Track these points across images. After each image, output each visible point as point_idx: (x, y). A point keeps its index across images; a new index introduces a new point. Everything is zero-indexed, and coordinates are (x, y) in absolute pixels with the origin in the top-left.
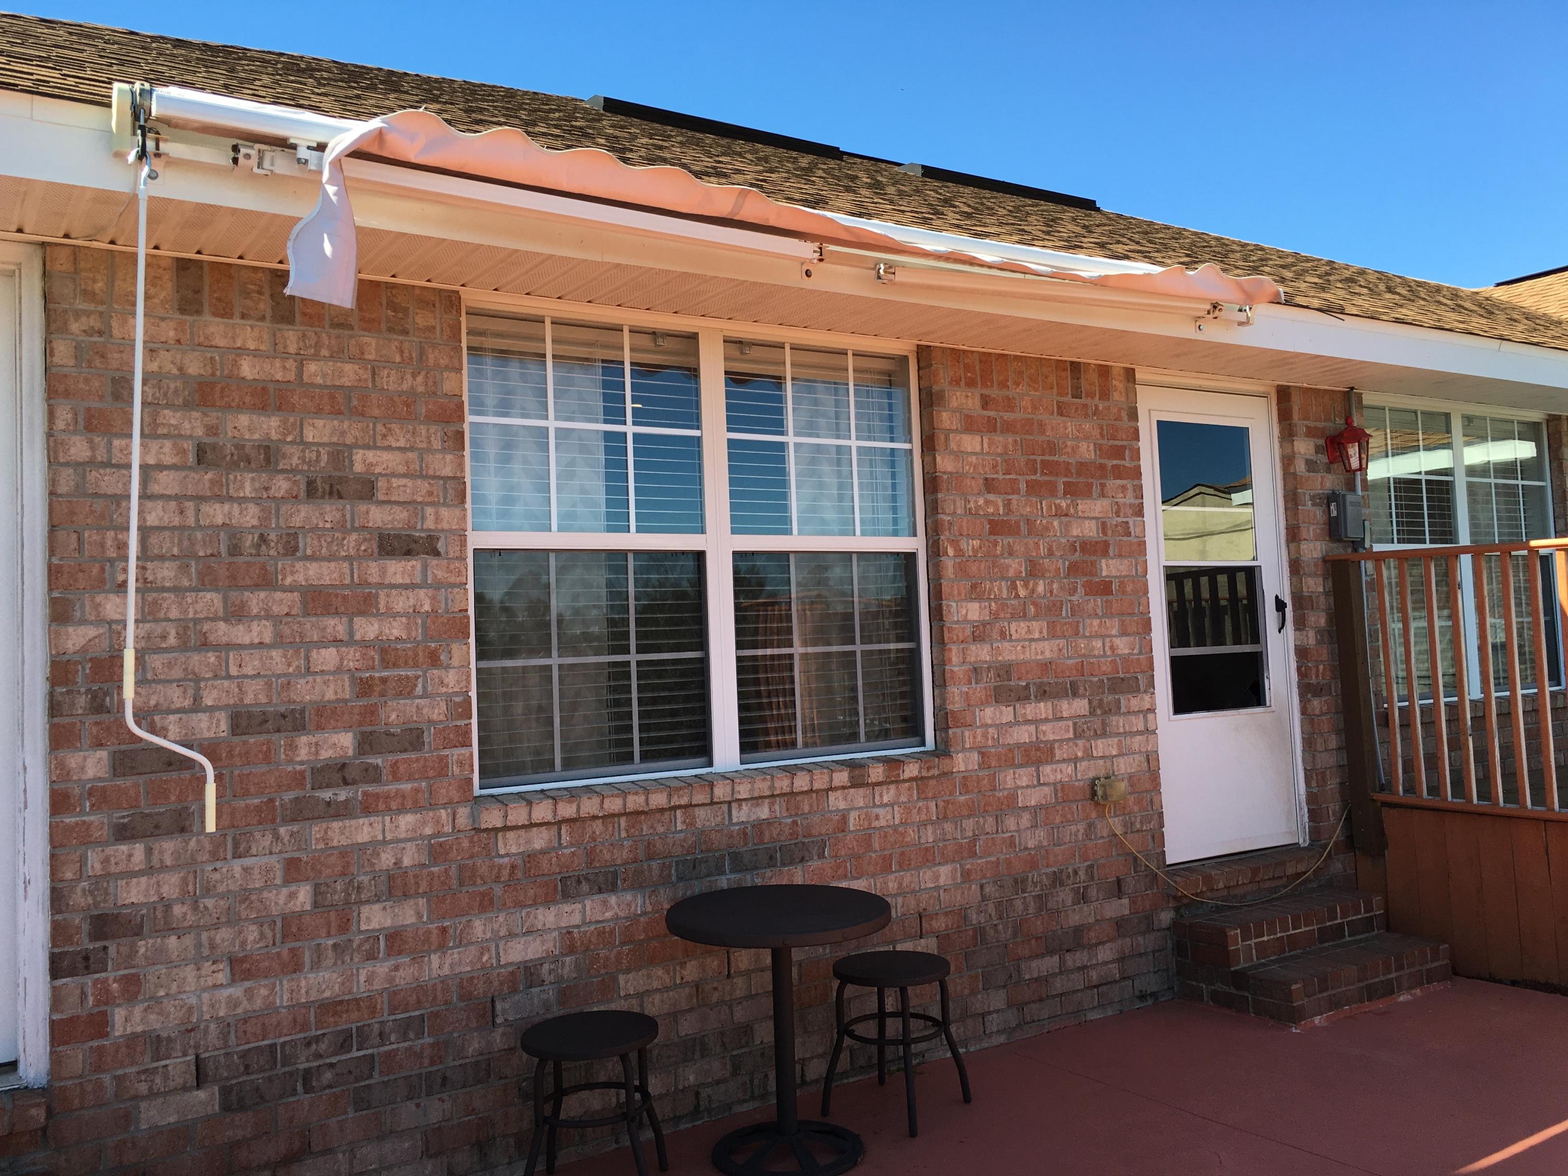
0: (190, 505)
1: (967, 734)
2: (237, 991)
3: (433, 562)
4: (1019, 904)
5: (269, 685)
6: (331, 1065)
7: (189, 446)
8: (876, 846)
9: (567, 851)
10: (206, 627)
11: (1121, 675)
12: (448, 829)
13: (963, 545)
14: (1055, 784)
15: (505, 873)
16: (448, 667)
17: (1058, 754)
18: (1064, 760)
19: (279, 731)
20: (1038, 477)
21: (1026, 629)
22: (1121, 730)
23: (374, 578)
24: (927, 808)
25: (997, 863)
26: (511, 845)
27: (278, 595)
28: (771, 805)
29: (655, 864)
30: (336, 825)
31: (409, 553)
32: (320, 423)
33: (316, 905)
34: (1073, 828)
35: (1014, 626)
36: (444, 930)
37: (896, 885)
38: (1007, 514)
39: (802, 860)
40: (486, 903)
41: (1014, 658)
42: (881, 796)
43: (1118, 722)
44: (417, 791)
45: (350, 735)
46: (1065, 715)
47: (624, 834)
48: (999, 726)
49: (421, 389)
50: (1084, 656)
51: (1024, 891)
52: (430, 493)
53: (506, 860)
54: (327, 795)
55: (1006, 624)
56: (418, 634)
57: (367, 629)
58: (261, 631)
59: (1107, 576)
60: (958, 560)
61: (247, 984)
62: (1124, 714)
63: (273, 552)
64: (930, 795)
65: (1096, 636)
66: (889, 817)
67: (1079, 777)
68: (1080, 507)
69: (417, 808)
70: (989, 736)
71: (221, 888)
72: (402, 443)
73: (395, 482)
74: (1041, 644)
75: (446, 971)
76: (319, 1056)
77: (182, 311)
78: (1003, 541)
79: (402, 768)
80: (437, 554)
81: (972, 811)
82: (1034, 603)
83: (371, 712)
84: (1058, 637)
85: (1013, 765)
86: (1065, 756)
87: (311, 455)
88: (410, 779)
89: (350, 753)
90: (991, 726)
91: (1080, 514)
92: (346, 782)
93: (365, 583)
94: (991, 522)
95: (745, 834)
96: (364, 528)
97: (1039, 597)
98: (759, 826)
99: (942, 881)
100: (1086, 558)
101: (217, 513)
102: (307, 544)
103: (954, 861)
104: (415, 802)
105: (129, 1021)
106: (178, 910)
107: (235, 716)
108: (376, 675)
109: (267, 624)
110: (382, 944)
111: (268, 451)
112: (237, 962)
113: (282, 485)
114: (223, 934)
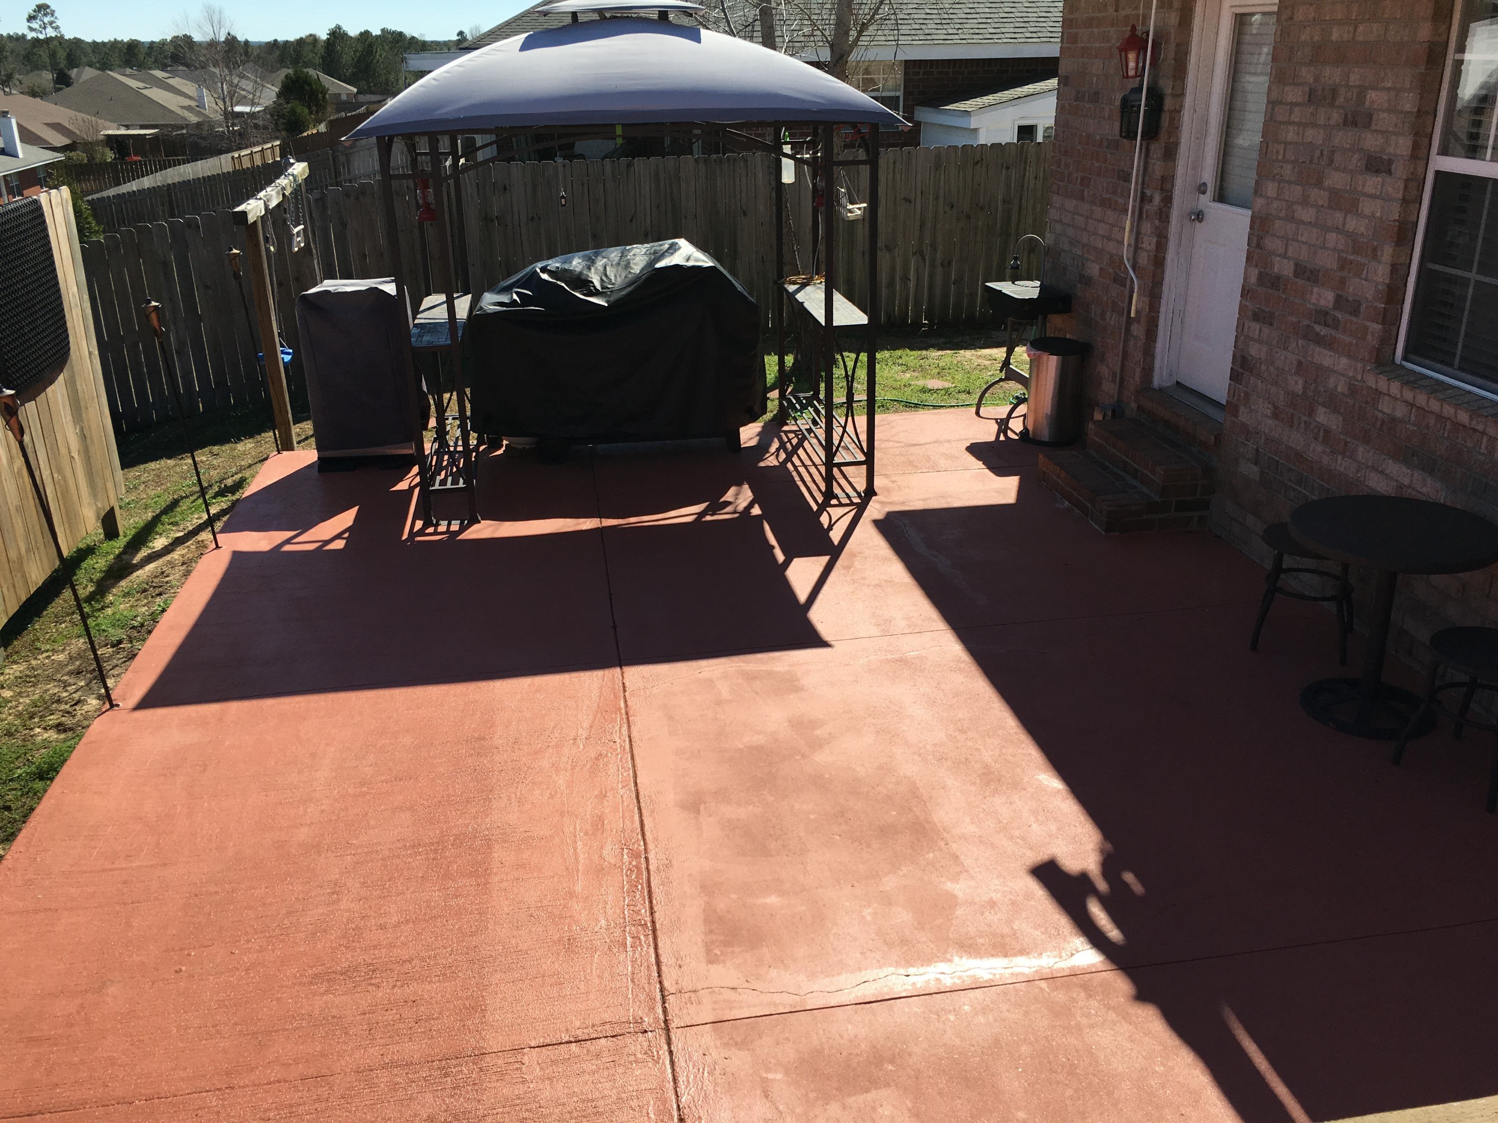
0: (1301, 129)
2: (1272, 423)
3: (1389, 179)
5: (1309, 250)
6: (1294, 489)
7: (1307, 89)
9: (1412, 428)
10: (1295, 207)
15: (1379, 423)
16: (1380, 262)
19: (1308, 280)
23: (1360, 188)
26: (1385, 406)
27: (1322, 192)
29: (1460, 470)
30: (1318, 349)
31: (1378, 171)
32: (1356, 70)
33: (1304, 393)
36: (1346, 443)
40: (1366, 439)
44: (1351, 344)
45: (1333, 294)
49: (1406, 39)
52: (1396, 125)
53: (1380, 415)
54: (1318, 328)
56: (1371, 233)
57: (1352, 224)
58: (1306, 214)
61: (1277, 422)
63: (1323, 163)
69: (1349, 355)
71: (1276, 364)
72: (1390, 85)
73: (1382, 115)
75: (1342, 469)
79: (1348, 325)
80: (1389, 172)
83: (1343, 282)
87: (1349, 95)
88: (1350, 335)
89: (1331, 306)
92: (1326, 324)
93: (1355, 191)
96: (1362, 149)
101: (1311, 135)
102: (1338, 157)
104: (1349, 351)
105: (1244, 415)
106: (1263, 367)
107: (1296, 265)
108: (1349, 257)
109: (1315, 210)
110: (1322, 434)
111: (1334, 92)
112: (1276, 407)
113: (1336, 116)
114: (1274, 390)
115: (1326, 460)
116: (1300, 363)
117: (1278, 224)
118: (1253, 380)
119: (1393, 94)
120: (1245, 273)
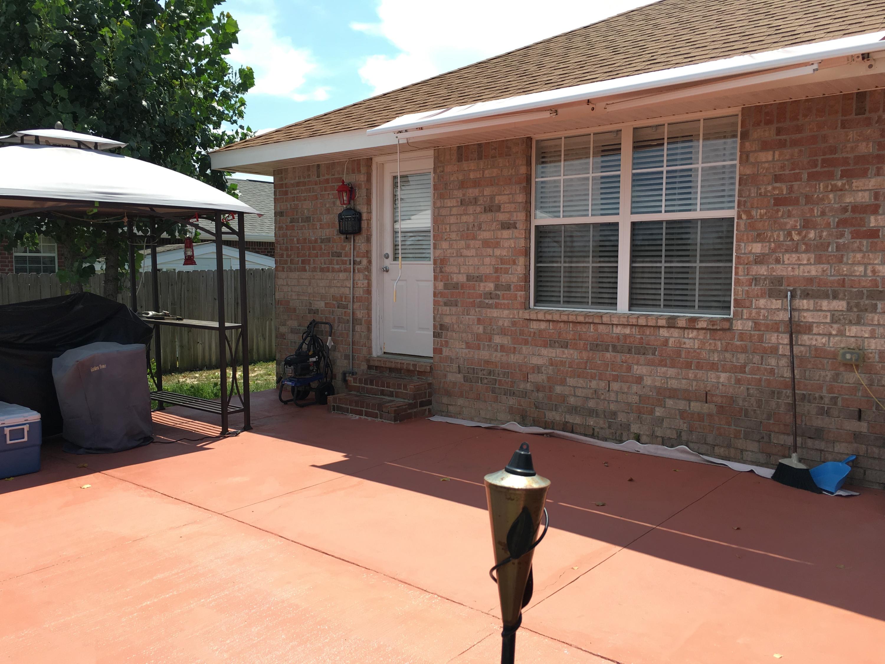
0: (459, 217)
1: (745, 311)
2: (467, 351)
3: (515, 231)
4: (773, 404)
5: (474, 267)
6: (487, 378)
7: (459, 200)
8: (683, 356)
9: (551, 332)
10: (462, 251)
11: (880, 289)
12: (517, 317)
13: (754, 213)
14: (810, 346)
15: (532, 334)
16: (518, 265)
17: (815, 330)
18: (819, 334)
19: (476, 281)
20: (818, 169)
21: (796, 258)
22: (876, 323)
23: (499, 237)
24: (715, 344)
25: (760, 380)
26: (534, 326)
27: (477, 242)
28: (631, 329)
29: (582, 342)
30: (489, 310)
31: (508, 228)
32: (487, 189)
33: (484, 332)
34: (823, 373)
35: (787, 256)
36: (515, 348)
37: (693, 376)
38: (789, 193)
39: (644, 354)
40: (526, 343)
41: (785, 274)
42: (688, 334)
43: (873, 317)
44: (509, 303)
45: (493, 284)
46: (824, 308)
47: (571, 329)
48: (769, 310)
49: (514, 173)
50: (846, 275)
51: (778, 398)
52: (515, 208)
53: (532, 330)
54: (487, 301)
55: (781, 255)
56: (510, 254)
57: (498, 252)
58: (472, 252)
59: (875, 226)
60: (749, 221)
61: (469, 350)
62: (880, 313)
63: (476, 229)
64: (718, 338)
65: (859, 263)
66: (692, 344)
67: (831, 345)
68: (854, 184)
69: (508, 309)
70: (762, 314)
71: (464, 323)
72: (508, 193)
73: (506, 205)
74: (808, 267)
75: (515, 361)
76: (484, 375)
77: (458, 162)
78: (782, 209)
79: (505, 296)
80: (516, 228)
81: (744, 350)
82: (804, 244)
83: (498, 278)
84: (823, 263)
85: (777, 331)
86: (821, 332)
87: (485, 199)
88: (507, 300)
89: (493, 290)
90: (764, 309)
91: (854, 188)
92: (491, 298)
93: (497, 238)
94: (775, 199)
95: (619, 339)
96: (498, 220)
97: (810, 239)
98: (625, 336)
99: (722, 380)
100: (857, 215)
101: (464, 218)
102: (484, 226)
103: (730, 372)
104: (508, 307)
105: (446, 352)
106: (455, 326)
107: (467, 276)
108: (499, 266)
109: (474, 250)
110: (499, 348)
111: (476, 199)
112: (467, 343)
113: (478, 209)
114: (464, 335)
115: (504, 359)
116: (479, 320)
117: (452, 260)
118: (449, 334)
119: (511, 196)
120: (435, 285)
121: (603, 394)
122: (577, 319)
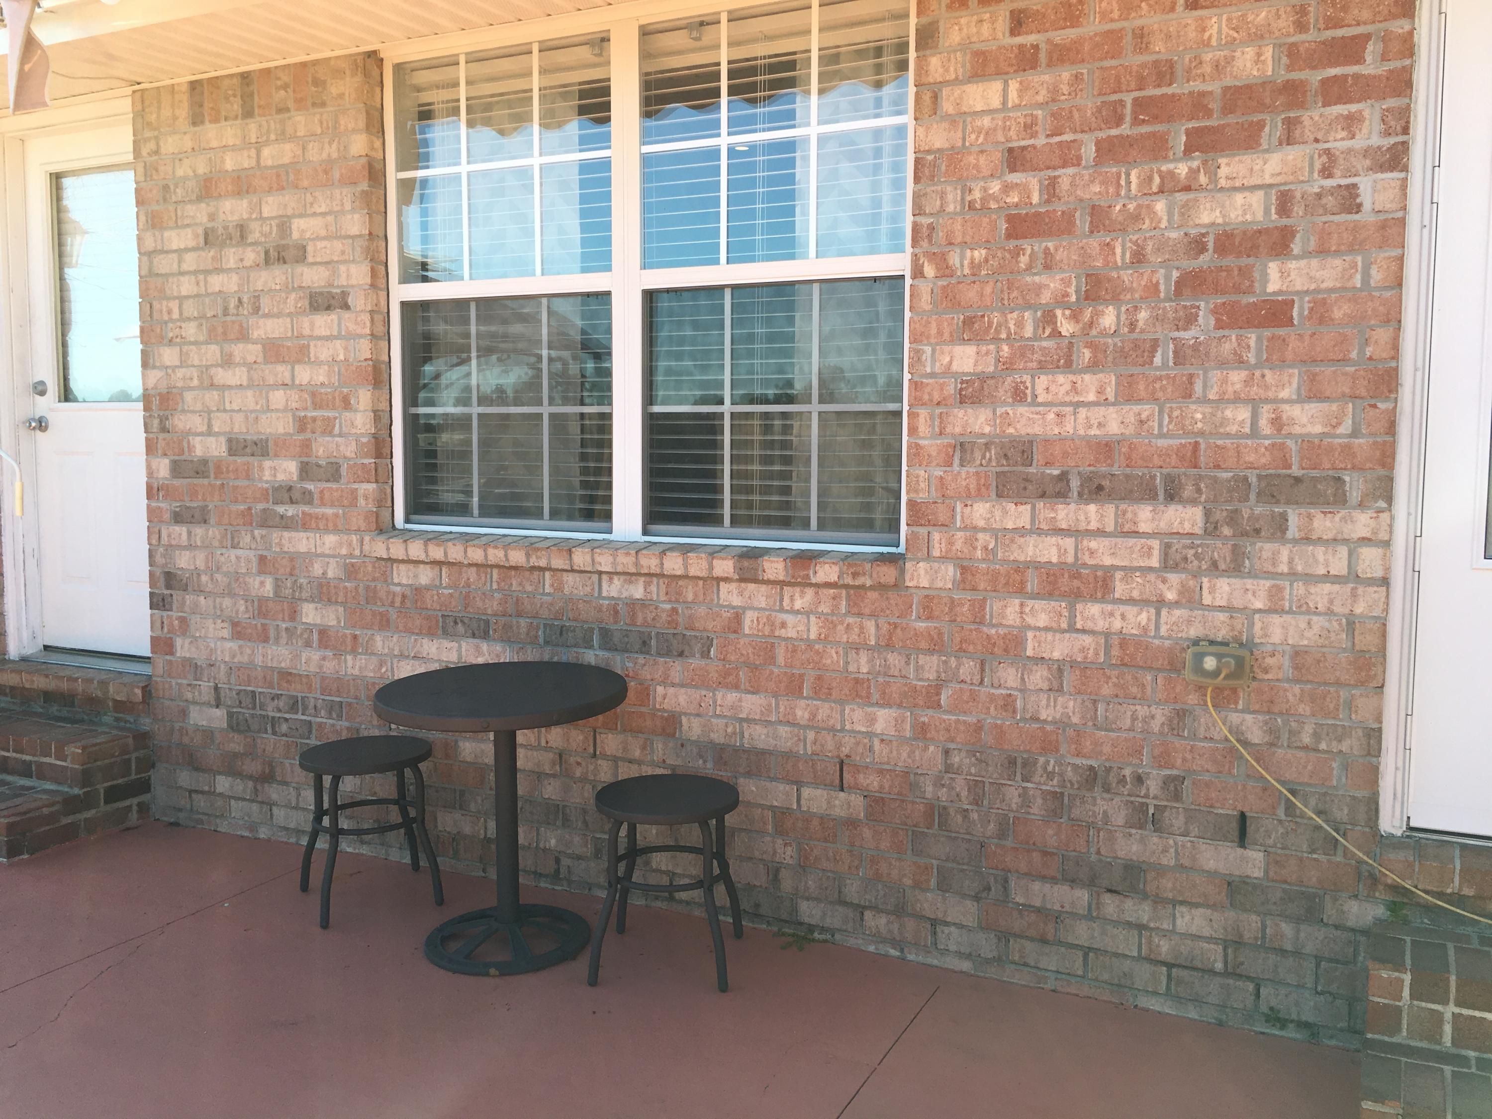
0: (201, 277)
1: (936, 536)
2: (233, 645)
3: (346, 315)
4: (1013, 795)
5: (247, 418)
6: (286, 720)
7: (200, 231)
8: (781, 660)
9: (446, 592)
10: (213, 371)
11: (1295, 471)
12: (357, 552)
13: (954, 259)
14: (1107, 635)
15: (398, 600)
16: (356, 411)
17: (1120, 589)
18: (1131, 601)
19: (253, 455)
20: (1125, 129)
21: (1068, 387)
22: (1284, 568)
23: (306, 332)
24: (862, 628)
25: (978, 728)
26: (402, 576)
27: (250, 347)
28: (647, 585)
29: (523, 622)
30: (286, 534)
31: (328, 308)
32: (270, 199)
33: (276, 594)
34: (1142, 711)
35: (1042, 381)
36: (355, 637)
37: (806, 716)
38: (1048, 201)
39: (681, 654)
40: (384, 623)
41: (1037, 430)
42: (792, 599)
43: (1275, 554)
44: (336, 515)
45: (294, 463)
46: (1143, 527)
47: (495, 586)
48: (999, 534)
49: (335, 155)
50: (1201, 433)
51: (1025, 779)
52: (343, 253)
53: (398, 589)
54: (281, 509)
55: (1027, 378)
56: (335, 379)
57: (304, 375)
58: (235, 376)
59: (1280, 292)
60: (942, 283)
61: (241, 642)
62: (1295, 541)
63: (246, 312)
64: (867, 611)
65: (1237, 400)
66: (801, 628)
67: (1163, 631)
68: (1223, 172)
69: (336, 530)
70: (979, 545)
71: (225, 569)
72: (323, 209)
73: (320, 244)
74: (1102, 410)
75: (356, 672)
76: (280, 711)
77: (194, 124)
78: (1030, 247)
79: (327, 495)
80: (346, 307)
81: (936, 646)
82: (1090, 345)
83: (306, 446)
84: (1140, 401)
85: (1020, 591)
86: (1136, 594)
87: (266, 229)
88: (332, 505)
89: (295, 479)
90: (984, 530)
91: (1223, 183)
92: (292, 502)
93: (300, 336)
94: (1010, 219)
95: (616, 612)
96: (300, 287)
97: (1103, 333)
98: (633, 604)
99: (879, 727)
100: (1229, 261)
101: (216, 282)
102: (266, 304)
103: (900, 706)
104: (335, 525)
105: (183, 648)
106: (204, 578)
107: (230, 441)
108: (309, 414)
109: (244, 369)
110: (315, 636)
111: (242, 229)
112: (235, 624)
113: (251, 256)
114: (227, 602)
115: (329, 667)
116: (262, 559)
117: (189, 396)
118: (189, 598)
119: (330, 218)
120: (149, 467)
121: (579, 764)
122: (507, 560)
